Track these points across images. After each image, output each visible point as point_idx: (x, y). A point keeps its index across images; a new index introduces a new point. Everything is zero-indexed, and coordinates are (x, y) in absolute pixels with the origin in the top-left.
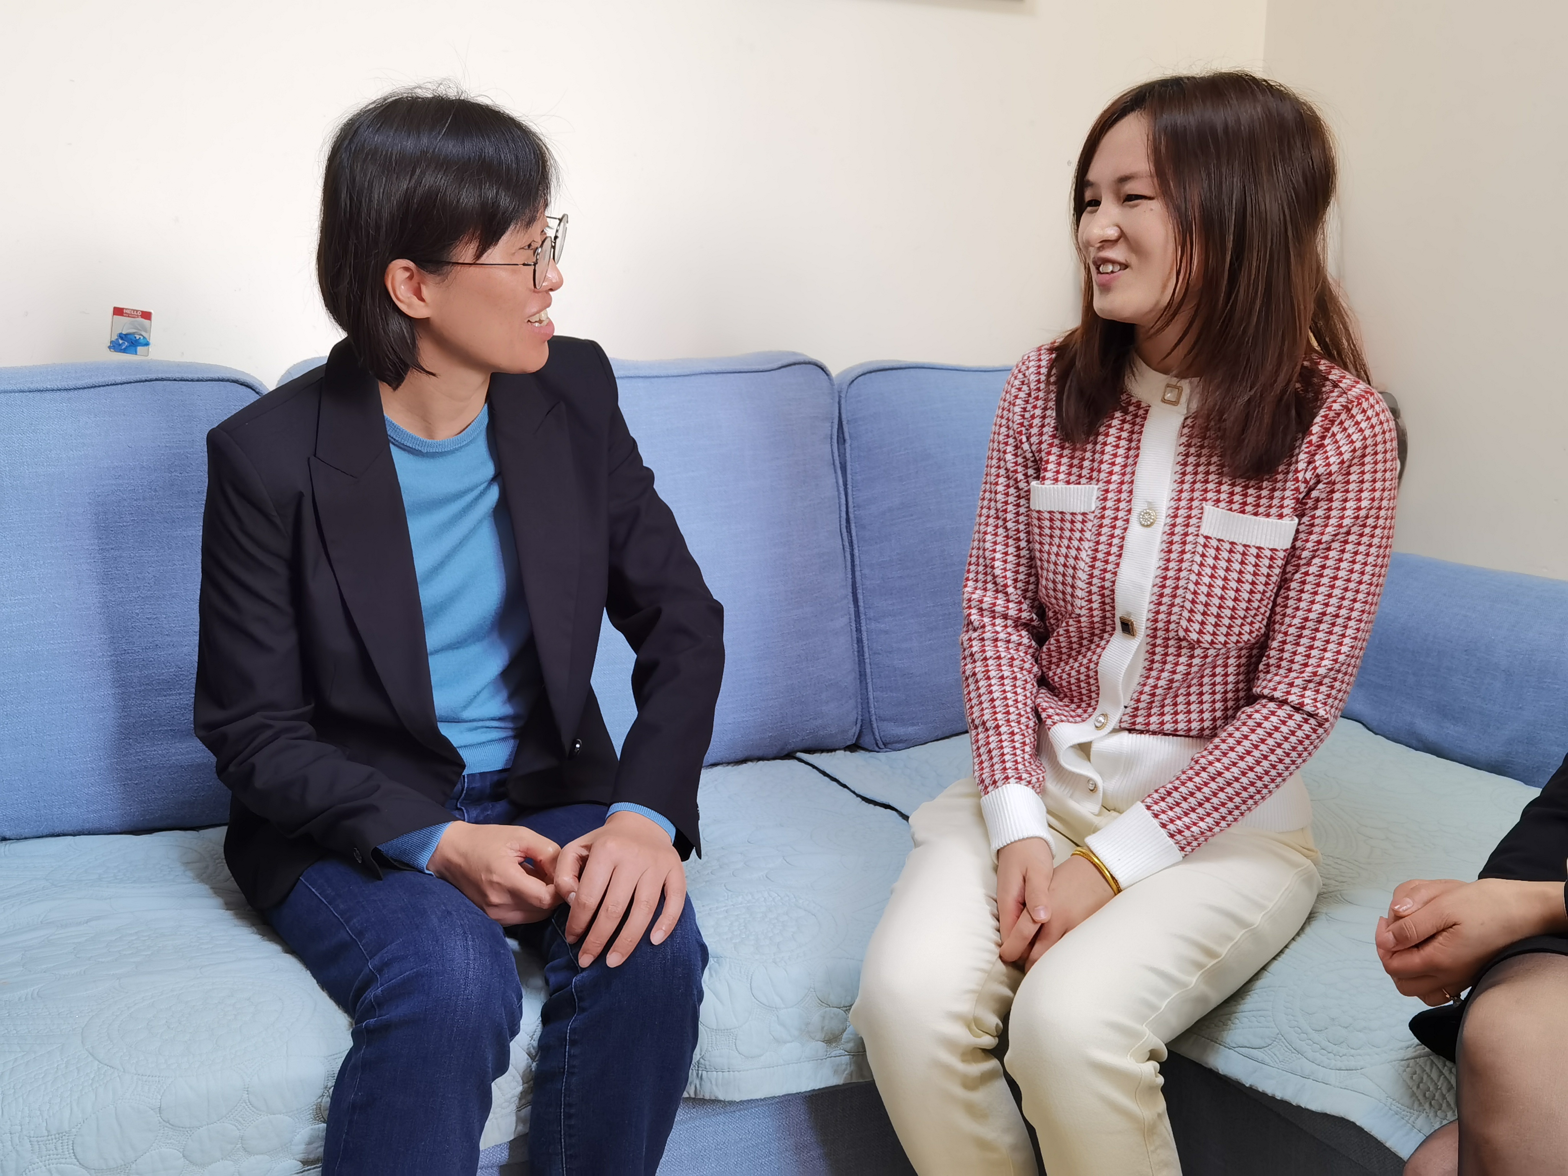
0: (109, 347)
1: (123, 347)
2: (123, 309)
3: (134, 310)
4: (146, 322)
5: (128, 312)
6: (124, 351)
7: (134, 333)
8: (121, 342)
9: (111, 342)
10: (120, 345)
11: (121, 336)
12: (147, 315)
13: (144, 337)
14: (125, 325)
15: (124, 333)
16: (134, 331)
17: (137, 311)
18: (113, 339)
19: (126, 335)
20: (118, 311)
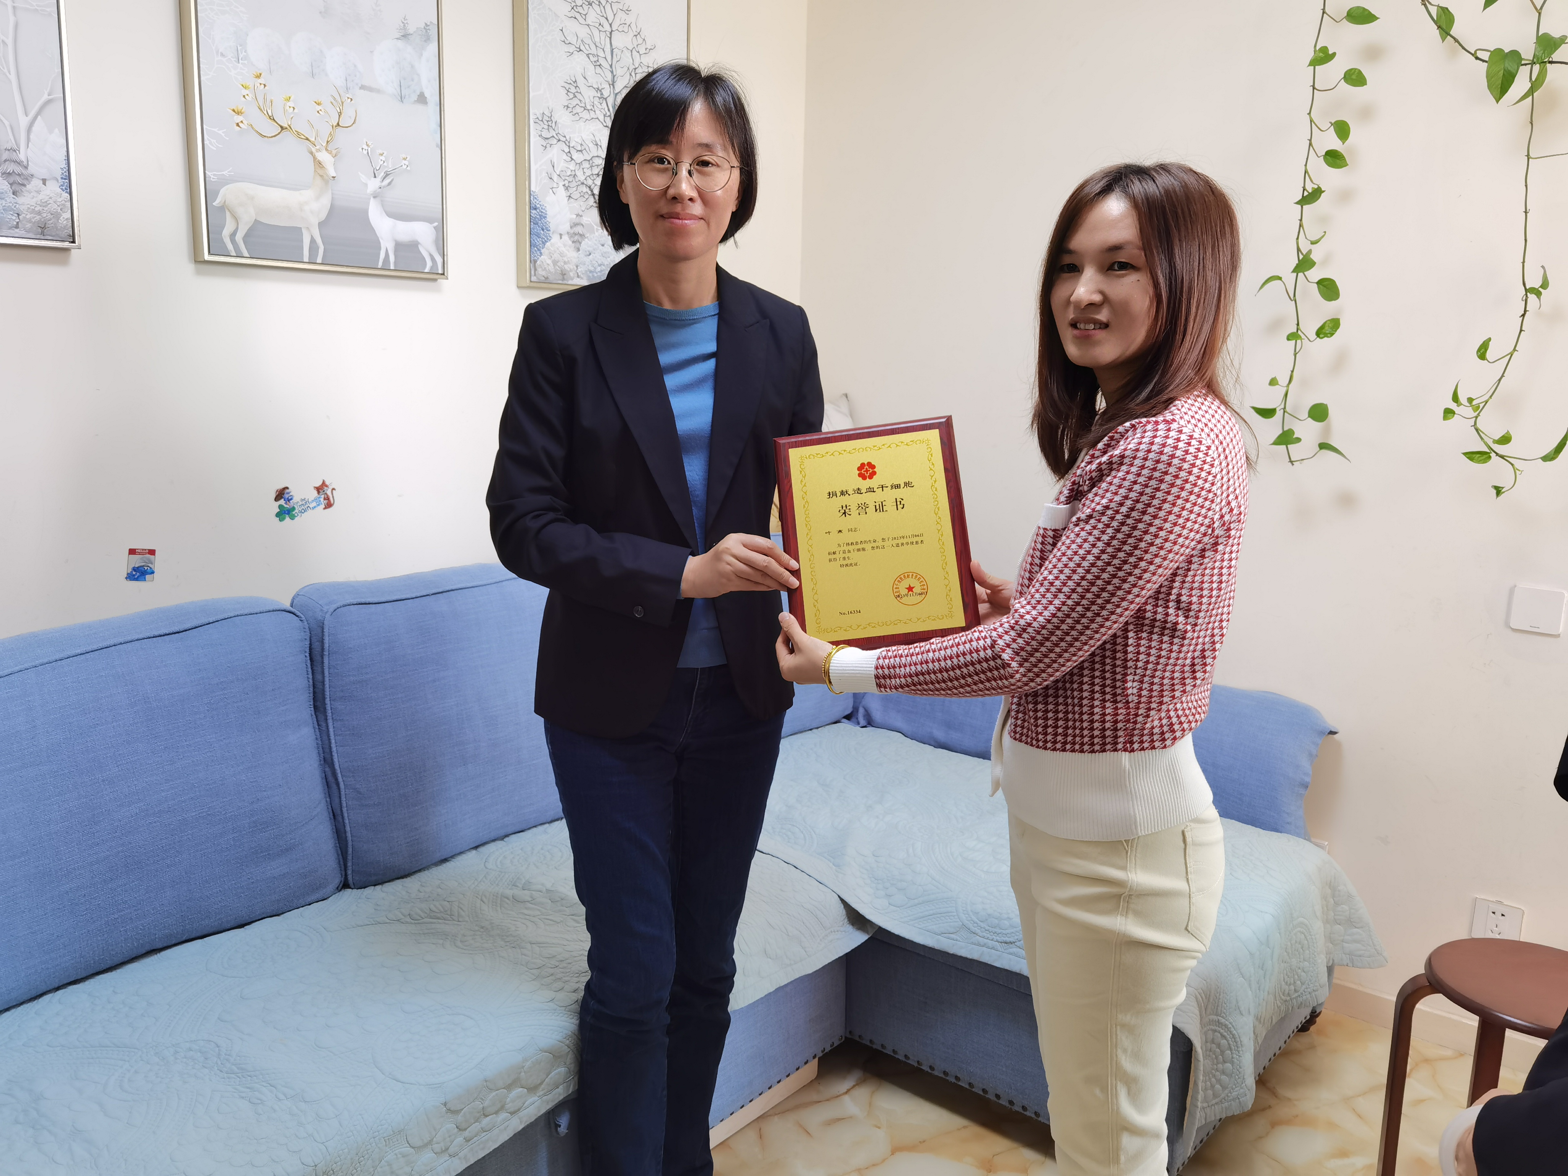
0: (126, 578)
1: (136, 577)
2: (135, 549)
3: (143, 550)
4: (152, 557)
5: (139, 551)
6: (137, 579)
7: (143, 566)
8: (134, 573)
9: (128, 574)
10: (134, 575)
11: (134, 569)
12: (152, 552)
13: (150, 568)
14: (137, 561)
15: (136, 566)
16: (144, 564)
17: (145, 550)
18: (129, 572)
19: (138, 568)
20: (132, 552)
